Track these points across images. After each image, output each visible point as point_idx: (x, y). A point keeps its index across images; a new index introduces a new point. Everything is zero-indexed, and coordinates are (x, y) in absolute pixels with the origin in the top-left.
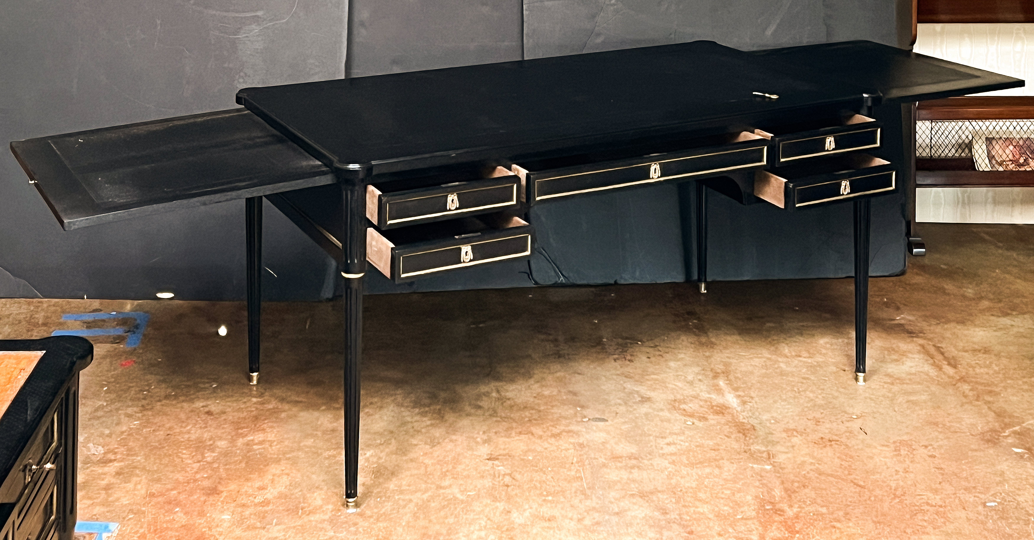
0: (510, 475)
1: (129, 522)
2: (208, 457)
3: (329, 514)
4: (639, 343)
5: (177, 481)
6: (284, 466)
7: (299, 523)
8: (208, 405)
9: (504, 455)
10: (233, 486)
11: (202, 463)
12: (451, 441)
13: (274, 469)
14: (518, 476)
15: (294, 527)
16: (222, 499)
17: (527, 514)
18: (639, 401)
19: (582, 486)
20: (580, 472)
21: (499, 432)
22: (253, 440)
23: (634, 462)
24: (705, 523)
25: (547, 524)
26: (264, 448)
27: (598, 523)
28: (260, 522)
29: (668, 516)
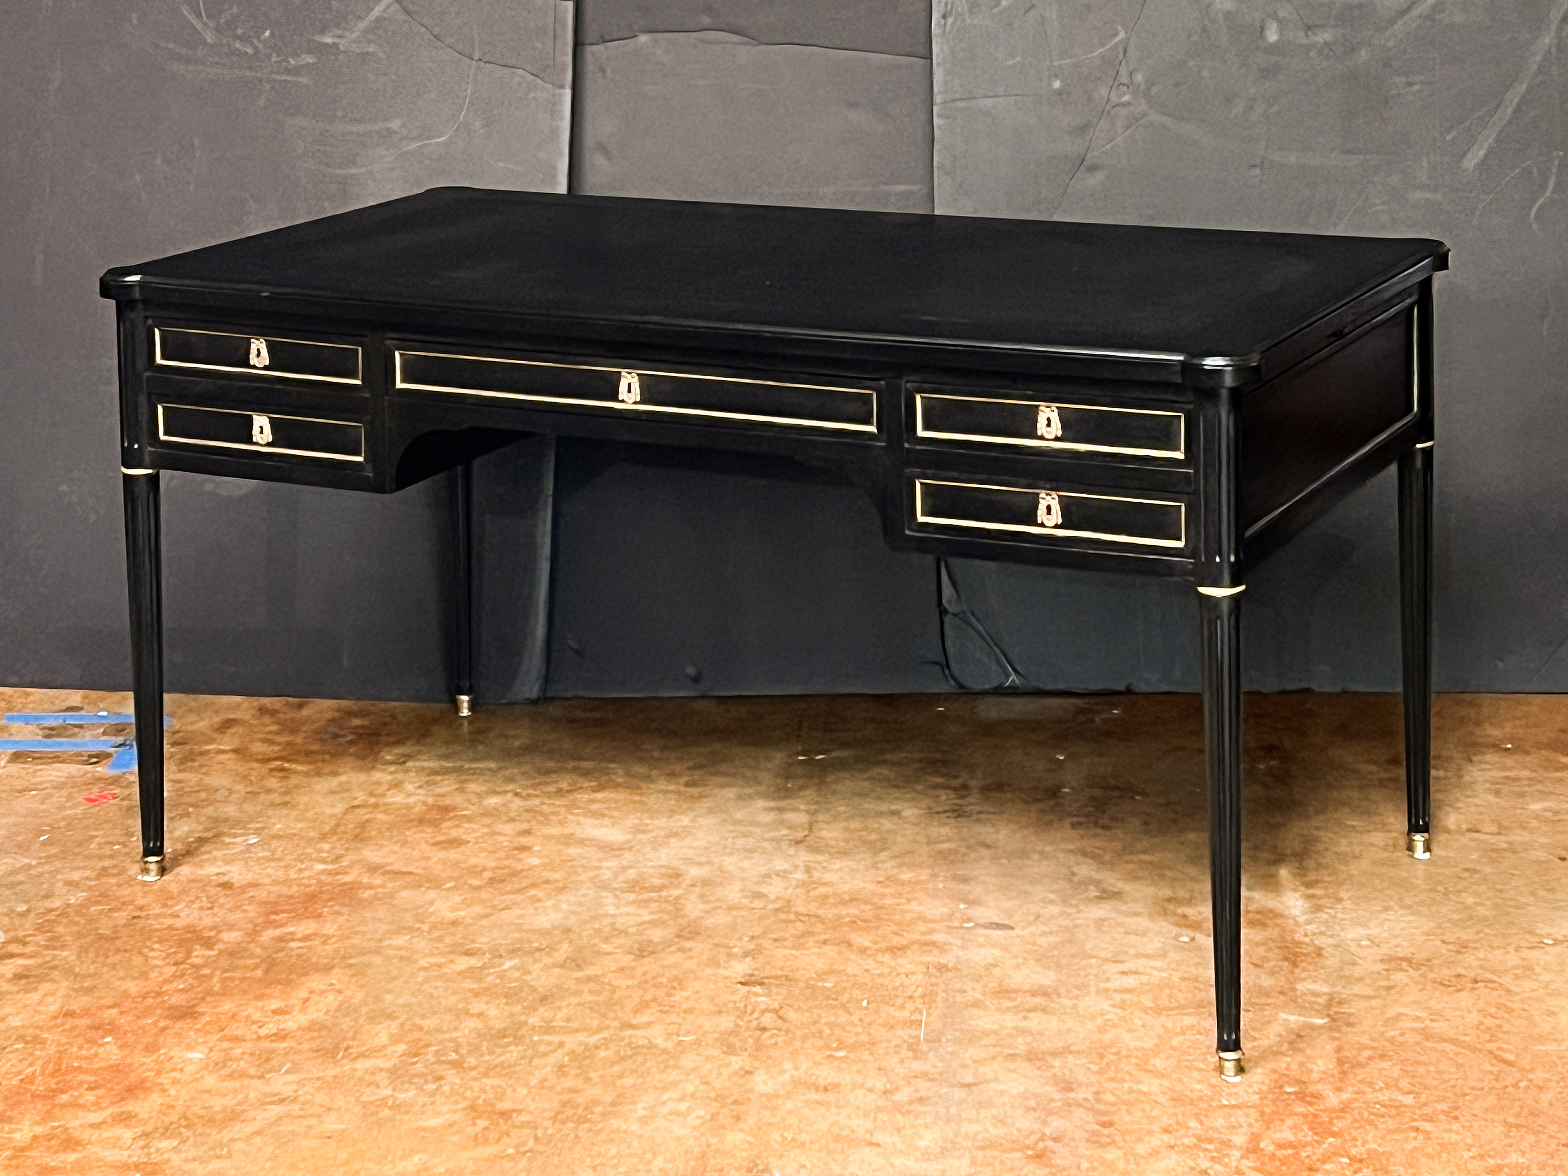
0: (776, 1012)
1: (11, 1056)
2: (197, 956)
3: (394, 1061)
4: (1138, 797)
5: (126, 994)
6: (336, 978)
7: (331, 1071)
8: (230, 871)
9: (776, 978)
10: (227, 1006)
11: (182, 966)
12: (681, 950)
13: (316, 982)
14: (792, 1015)
15: (318, 1079)
16: (197, 1027)
17: (787, 1076)
18: (1097, 897)
19: (918, 1037)
20: (922, 1014)
21: (785, 939)
22: (292, 933)
23: (1038, 1000)
24: (1143, 1110)
25: (818, 1097)
26: (308, 948)
27: (921, 1100)
28: (259, 1066)
29: (1072, 1095)
